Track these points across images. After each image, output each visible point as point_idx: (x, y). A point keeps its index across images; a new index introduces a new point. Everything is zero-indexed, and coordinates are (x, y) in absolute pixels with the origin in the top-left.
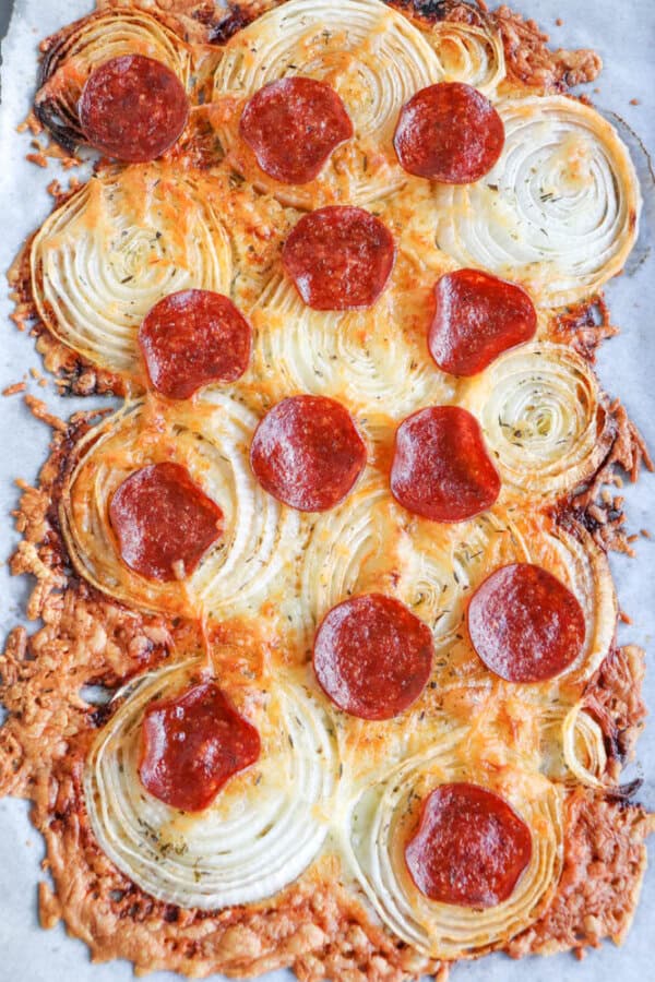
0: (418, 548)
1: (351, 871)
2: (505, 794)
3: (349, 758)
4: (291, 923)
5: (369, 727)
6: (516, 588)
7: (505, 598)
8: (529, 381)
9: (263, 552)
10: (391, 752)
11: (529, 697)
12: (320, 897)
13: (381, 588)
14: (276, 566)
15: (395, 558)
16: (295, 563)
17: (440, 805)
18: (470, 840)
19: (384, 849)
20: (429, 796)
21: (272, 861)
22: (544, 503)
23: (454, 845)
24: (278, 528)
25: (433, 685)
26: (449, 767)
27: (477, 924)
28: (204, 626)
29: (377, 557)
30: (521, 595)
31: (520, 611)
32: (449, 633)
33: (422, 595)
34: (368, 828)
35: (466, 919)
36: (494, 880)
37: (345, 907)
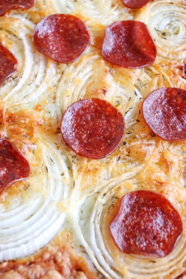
0: (116, 80)
1: (79, 241)
2: (166, 196)
3: (79, 179)
4: (42, 269)
5: (90, 163)
6: (166, 99)
7: (161, 103)
8: (168, 15)
9: (37, 81)
10: (102, 177)
11: (176, 151)
12: (60, 254)
13: (97, 96)
14: (43, 88)
15: (104, 83)
16: (53, 88)
17: (130, 202)
18: (147, 221)
19: (98, 226)
20: (124, 196)
21: (33, 232)
22: (178, 64)
23: (138, 224)
24: (45, 72)
25: (125, 143)
26: (134, 184)
27: (152, 271)
28: (4, 113)
29: (95, 83)
30: (169, 102)
31: (169, 110)
32: (133, 120)
33: (118, 102)
34: (89, 217)
35: (146, 268)
36: (161, 244)
37: (75, 260)
